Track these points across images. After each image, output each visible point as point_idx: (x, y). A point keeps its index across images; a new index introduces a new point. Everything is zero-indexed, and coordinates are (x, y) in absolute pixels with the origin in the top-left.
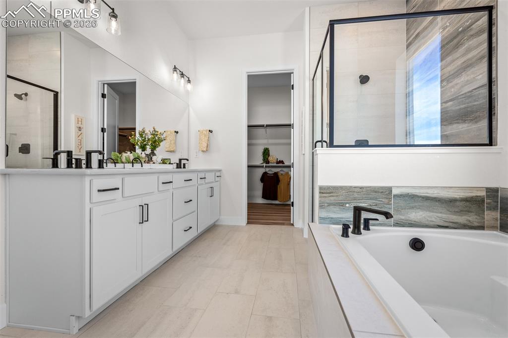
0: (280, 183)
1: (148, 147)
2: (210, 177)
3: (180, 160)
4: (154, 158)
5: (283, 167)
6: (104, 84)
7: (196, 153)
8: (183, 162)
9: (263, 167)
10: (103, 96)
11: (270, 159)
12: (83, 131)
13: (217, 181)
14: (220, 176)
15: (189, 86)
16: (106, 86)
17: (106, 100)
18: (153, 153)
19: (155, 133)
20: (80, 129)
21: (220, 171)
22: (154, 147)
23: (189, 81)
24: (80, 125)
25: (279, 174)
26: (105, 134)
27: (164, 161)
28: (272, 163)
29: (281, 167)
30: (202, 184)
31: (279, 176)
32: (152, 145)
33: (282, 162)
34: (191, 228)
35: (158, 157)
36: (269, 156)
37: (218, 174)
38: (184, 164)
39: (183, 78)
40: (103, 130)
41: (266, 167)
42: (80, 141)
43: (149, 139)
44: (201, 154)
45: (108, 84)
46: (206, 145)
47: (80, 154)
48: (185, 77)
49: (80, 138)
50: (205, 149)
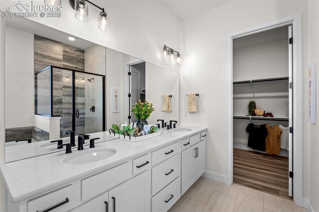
0: (268, 136)
5: (272, 120)
6: (130, 66)
9: (249, 119)
10: (129, 74)
11: (257, 111)
12: (118, 97)
14: (205, 135)
16: (131, 67)
17: (131, 76)
20: (116, 96)
23: (178, 55)
24: (116, 94)
25: (267, 127)
26: (131, 98)
28: (258, 116)
29: (269, 120)
31: (267, 129)
33: (270, 115)
36: (255, 108)
39: (172, 54)
40: (129, 95)
41: (252, 119)
42: (116, 104)
45: (132, 66)
47: (116, 112)
48: (174, 52)
49: (116, 102)
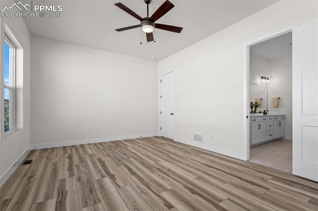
1: (254, 107)
2: (279, 118)
3: (264, 111)
4: (256, 111)
7: (271, 107)
8: (266, 112)
13: (283, 120)
15: (268, 81)
18: (255, 110)
19: (256, 103)
21: (284, 115)
22: (256, 107)
23: (268, 79)
27: (260, 112)
30: (276, 121)
32: (255, 107)
34: (271, 135)
35: (258, 111)
37: (283, 117)
38: (266, 113)
43: (254, 105)
44: (274, 108)
46: (276, 104)
50: (276, 106)
